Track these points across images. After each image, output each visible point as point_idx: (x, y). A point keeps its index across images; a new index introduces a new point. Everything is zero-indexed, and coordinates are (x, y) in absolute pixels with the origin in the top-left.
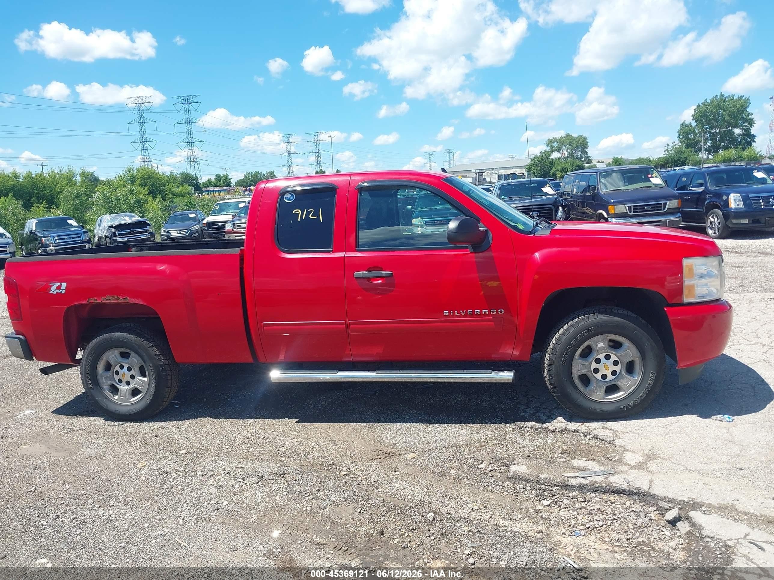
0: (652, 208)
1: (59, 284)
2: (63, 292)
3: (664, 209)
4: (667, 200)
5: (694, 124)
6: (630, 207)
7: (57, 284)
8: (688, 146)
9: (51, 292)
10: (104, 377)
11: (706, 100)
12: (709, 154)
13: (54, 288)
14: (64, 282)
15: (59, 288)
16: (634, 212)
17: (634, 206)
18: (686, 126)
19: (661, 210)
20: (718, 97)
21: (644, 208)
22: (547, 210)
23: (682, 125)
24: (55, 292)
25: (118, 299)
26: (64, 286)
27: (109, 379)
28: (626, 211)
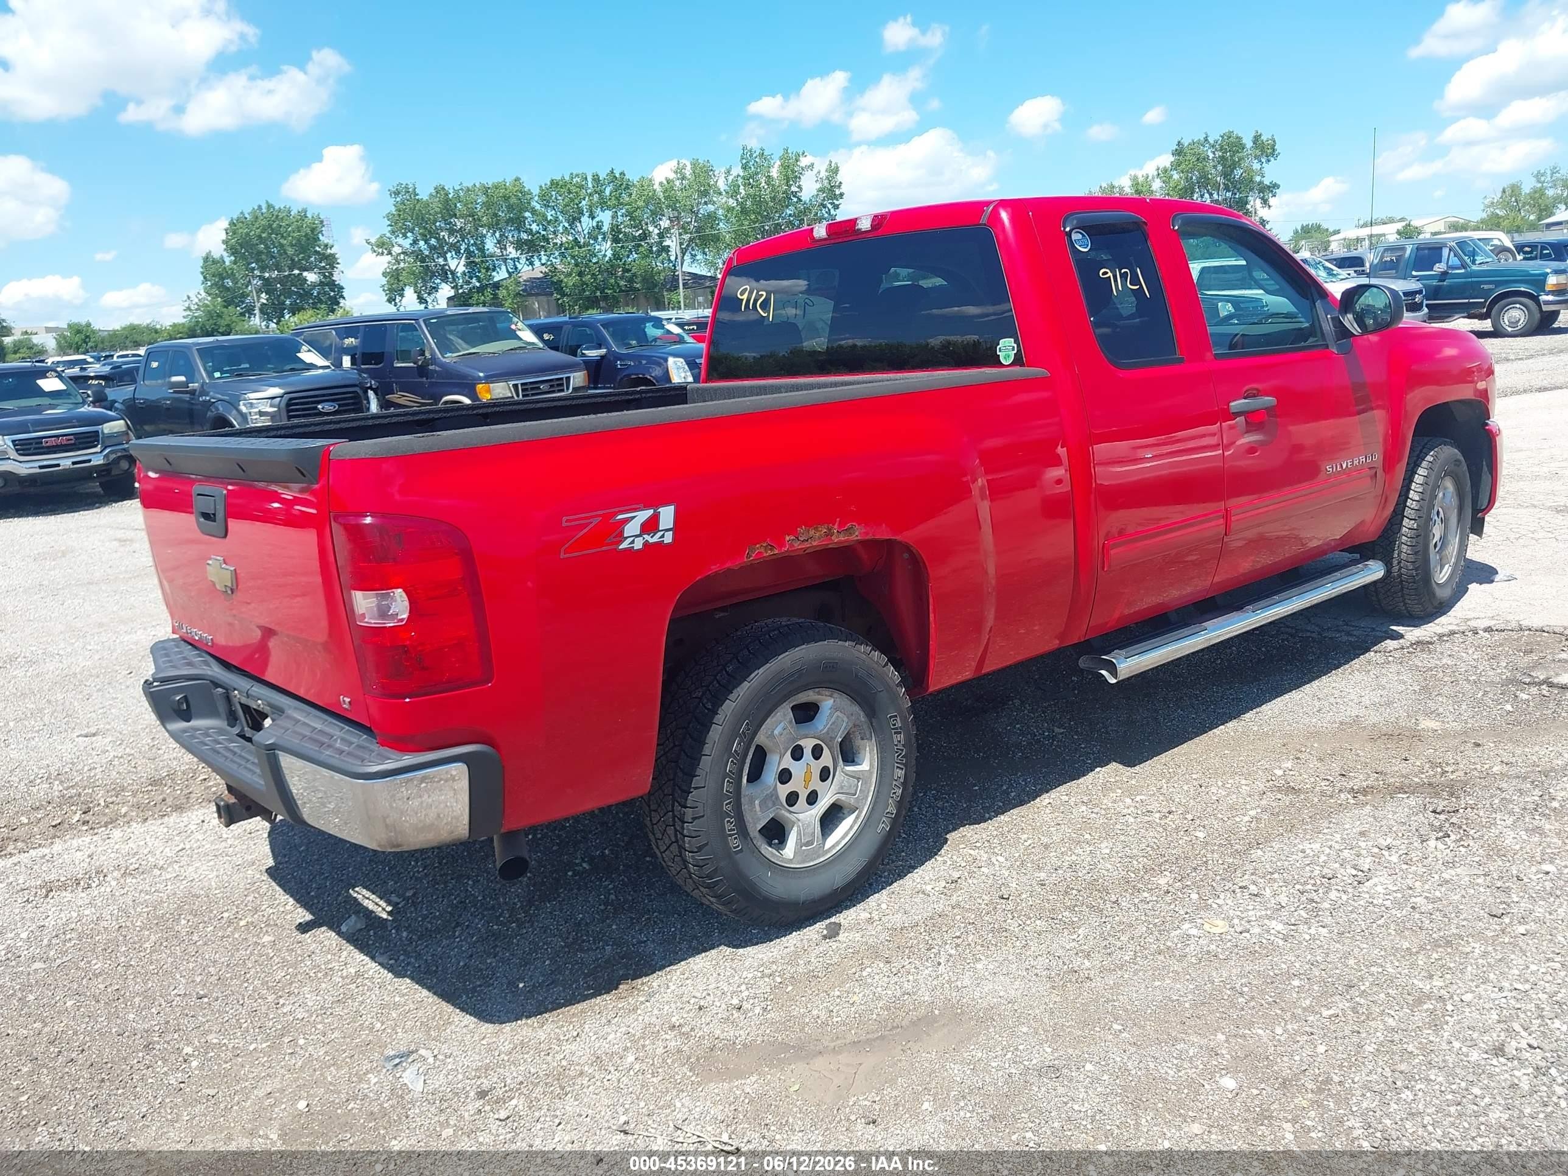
0: (552, 386)
1: (650, 512)
2: (668, 538)
3: (568, 389)
4: (571, 372)
5: (228, 260)
6: (516, 386)
7: (644, 515)
8: (228, 303)
9: (624, 545)
10: (757, 802)
11: (242, 213)
12: (270, 319)
13: (632, 529)
14: (666, 503)
15: (651, 526)
16: (523, 396)
17: (522, 384)
18: (214, 262)
19: (563, 390)
20: (264, 210)
21: (539, 388)
22: (351, 398)
23: (206, 259)
24: (638, 544)
25: (829, 534)
26: (667, 515)
27: (770, 805)
28: (510, 395)
